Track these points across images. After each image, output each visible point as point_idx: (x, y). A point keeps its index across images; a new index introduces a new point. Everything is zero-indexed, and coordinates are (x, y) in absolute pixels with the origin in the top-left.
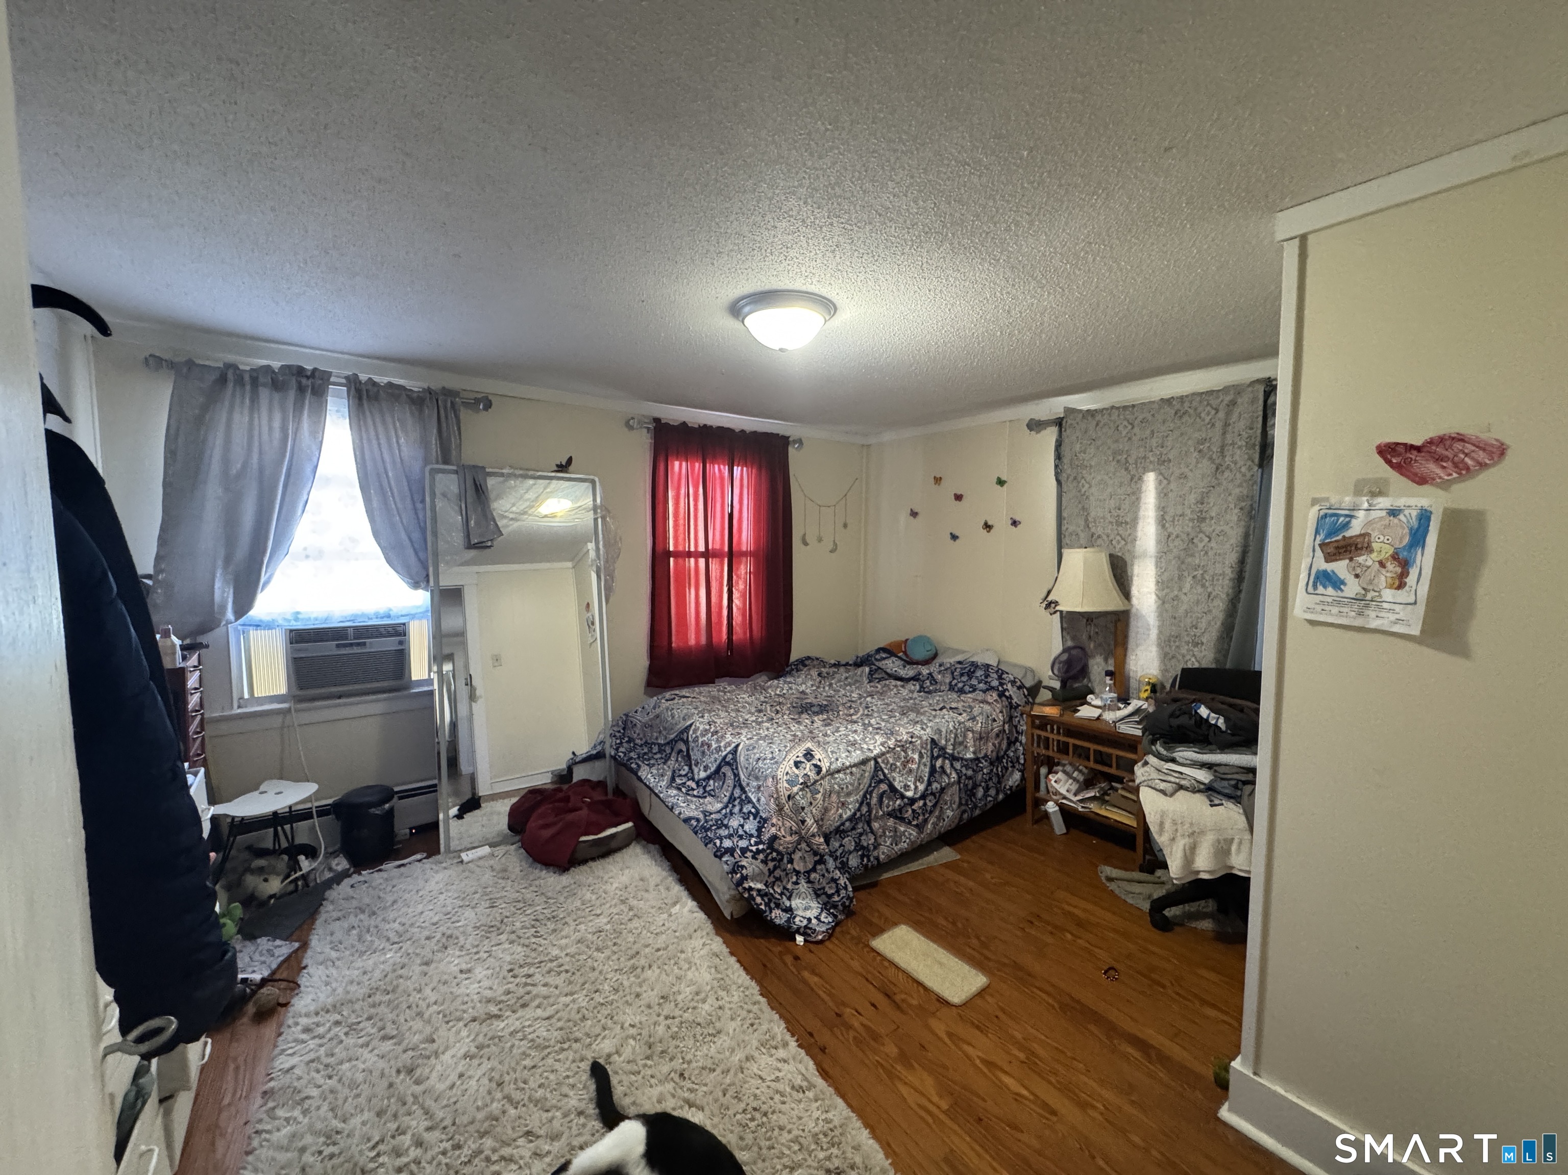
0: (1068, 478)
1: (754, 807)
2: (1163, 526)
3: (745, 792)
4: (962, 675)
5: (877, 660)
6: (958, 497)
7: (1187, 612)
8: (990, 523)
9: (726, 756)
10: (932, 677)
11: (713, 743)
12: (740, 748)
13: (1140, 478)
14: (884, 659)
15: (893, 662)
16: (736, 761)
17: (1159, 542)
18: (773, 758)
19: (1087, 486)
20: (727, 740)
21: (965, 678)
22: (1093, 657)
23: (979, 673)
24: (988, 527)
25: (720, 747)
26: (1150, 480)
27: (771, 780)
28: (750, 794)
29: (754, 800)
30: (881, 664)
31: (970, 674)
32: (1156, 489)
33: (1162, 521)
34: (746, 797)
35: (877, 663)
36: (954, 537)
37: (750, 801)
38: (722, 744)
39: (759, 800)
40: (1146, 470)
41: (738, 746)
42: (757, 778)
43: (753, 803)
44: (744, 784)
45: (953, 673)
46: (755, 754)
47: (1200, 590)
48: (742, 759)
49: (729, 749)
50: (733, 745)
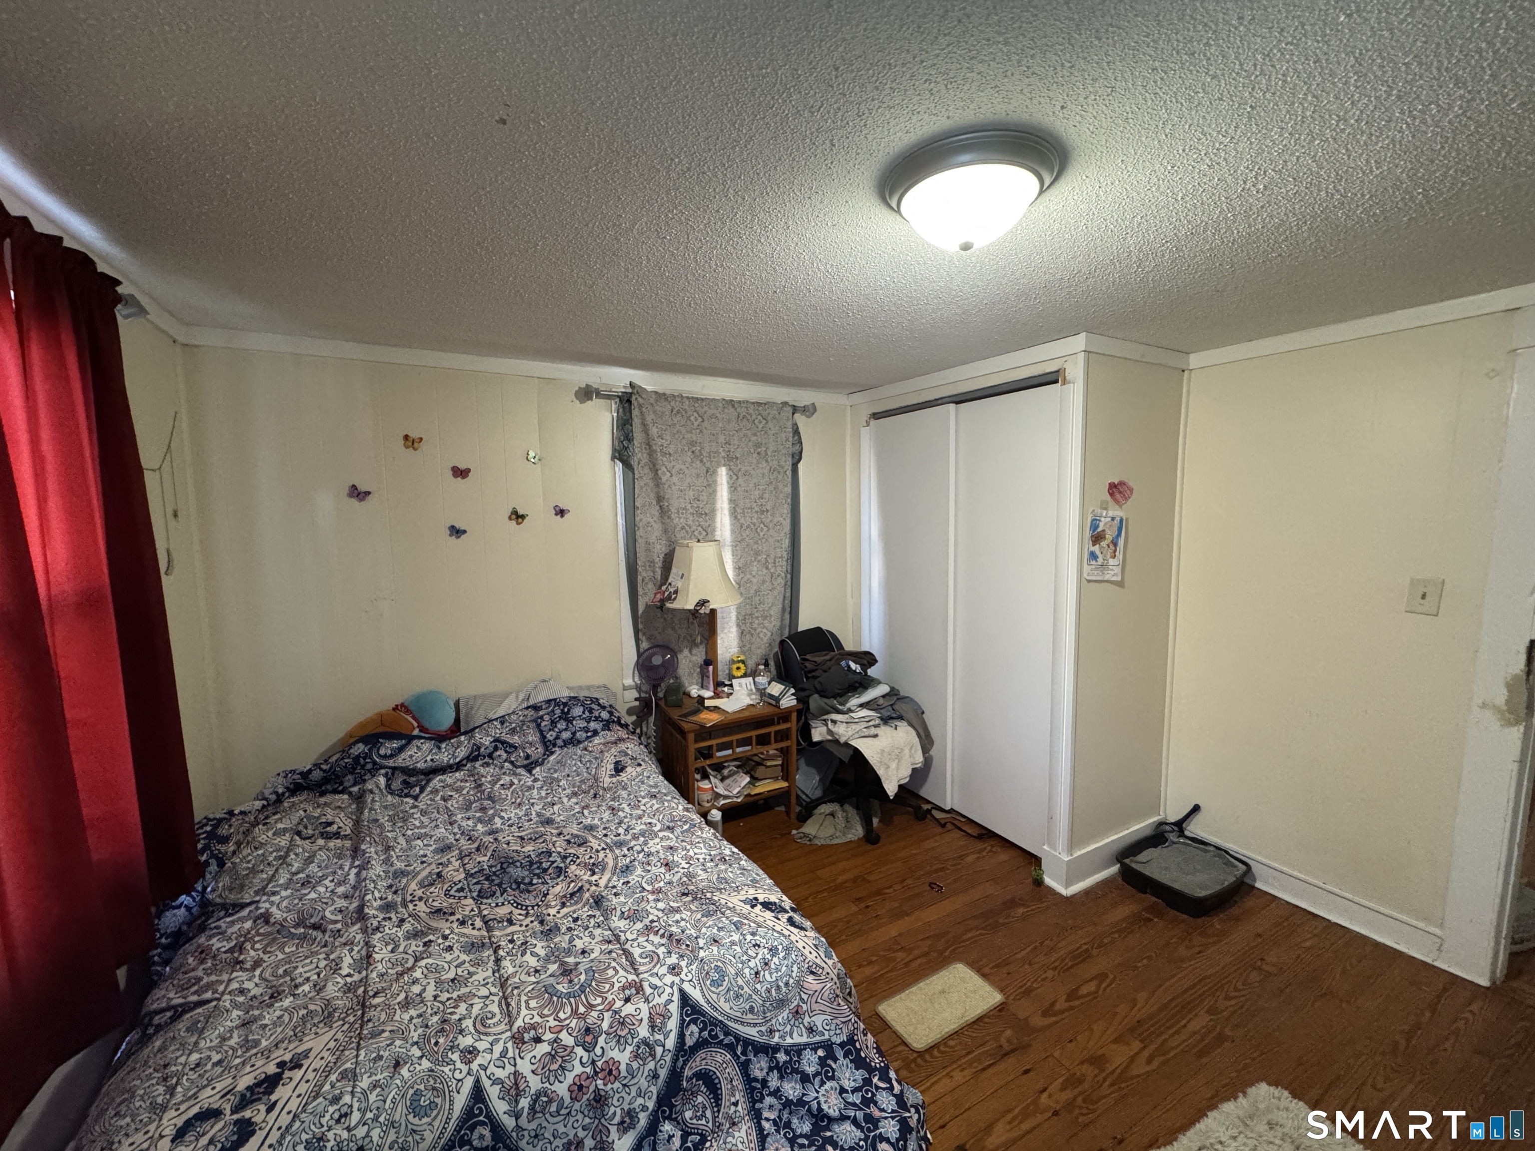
0: (639, 463)
1: (815, 1048)
2: (736, 517)
3: (776, 1049)
4: (553, 723)
5: (385, 757)
6: (461, 473)
7: (756, 592)
8: (521, 512)
9: (681, 1036)
10: (503, 743)
11: (615, 1054)
12: (695, 994)
13: (715, 472)
14: (401, 749)
15: (419, 748)
16: (715, 1023)
17: (733, 531)
18: (773, 951)
19: (668, 474)
20: (645, 1015)
21: (562, 725)
22: (681, 651)
23: (577, 711)
24: (517, 517)
25: (645, 1042)
26: (723, 474)
27: (810, 978)
28: (789, 1041)
29: (804, 1039)
30: (401, 760)
31: (566, 717)
32: (728, 483)
33: (734, 513)
34: (787, 1053)
35: (390, 763)
36: (456, 532)
37: (799, 1050)
38: (643, 1031)
39: (811, 1030)
40: (719, 466)
41: (685, 999)
42: (781, 1003)
43: (806, 1046)
44: (763, 1040)
45: (539, 726)
46: (740, 973)
47: (765, 571)
48: (726, 1007)
49: (673, 1024)
50: (674, 1008)
